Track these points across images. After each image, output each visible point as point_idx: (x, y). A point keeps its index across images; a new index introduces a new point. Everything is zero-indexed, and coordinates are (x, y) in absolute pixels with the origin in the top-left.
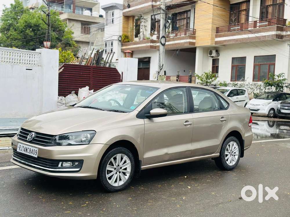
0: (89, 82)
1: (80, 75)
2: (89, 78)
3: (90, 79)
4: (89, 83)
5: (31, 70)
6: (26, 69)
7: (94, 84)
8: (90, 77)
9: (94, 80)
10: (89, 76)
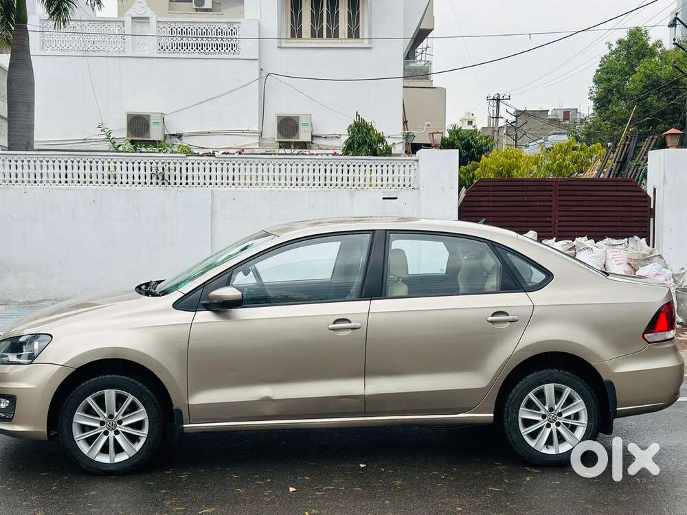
0: (548, 219)
1: (522, 204)
2: (549, 209)
3: (551, 211)
4: (548, 221)
5: (396, 198)
6: (384, 198)
7: (561, 224)
8: (551, 206)
9: (561, 213)
10: (549, 204)
